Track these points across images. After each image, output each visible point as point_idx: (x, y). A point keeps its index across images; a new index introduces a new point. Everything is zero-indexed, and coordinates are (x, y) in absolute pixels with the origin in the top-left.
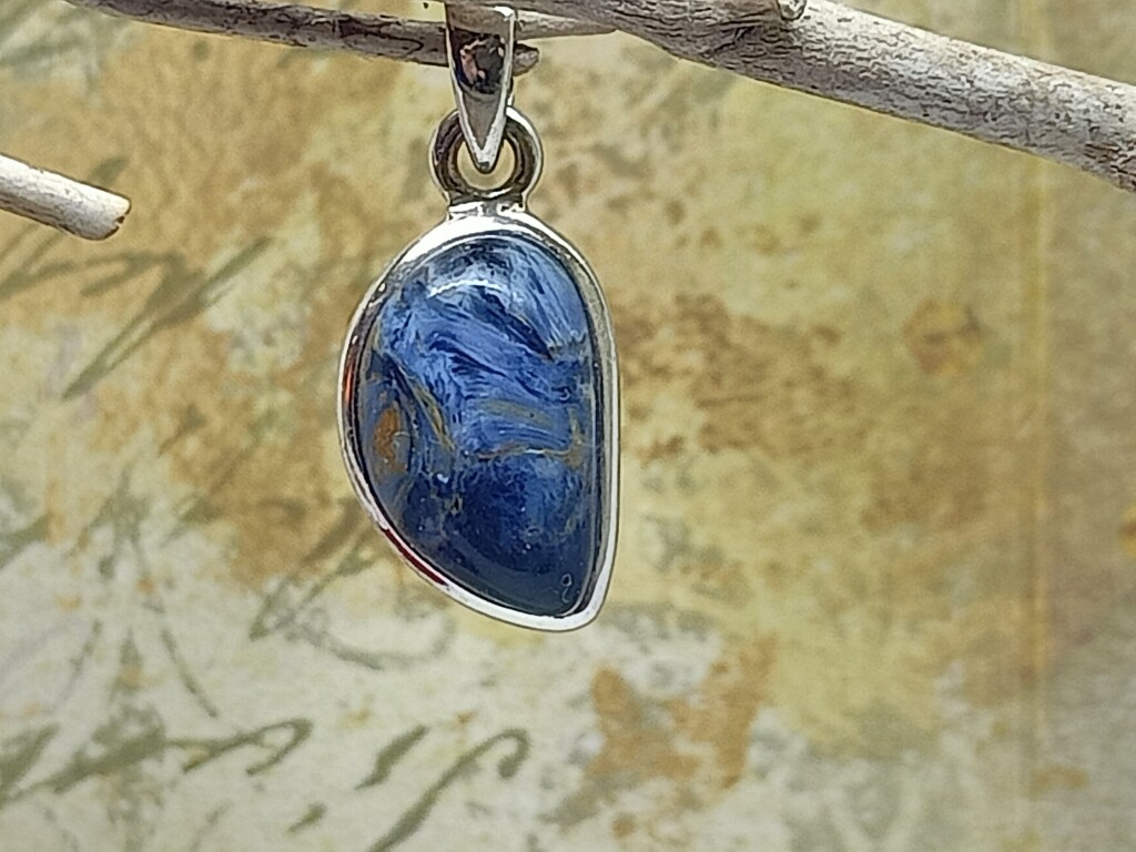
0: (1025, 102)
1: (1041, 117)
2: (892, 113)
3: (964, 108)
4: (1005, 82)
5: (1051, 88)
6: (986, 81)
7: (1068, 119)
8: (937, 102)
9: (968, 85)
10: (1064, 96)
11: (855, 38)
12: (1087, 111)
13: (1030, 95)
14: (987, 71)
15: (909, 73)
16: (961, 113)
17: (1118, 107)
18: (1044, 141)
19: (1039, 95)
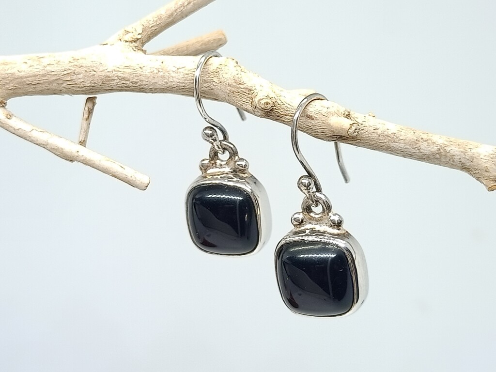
0: (438, 156)
4: (430, 148)
5: (447, 151)
6: (424, 150)
9: (418, 151)
11: (379, 136)
12: (460, 159)
13: (440, 154)
14: (425, 146)
15: (397, 147)
19: (443, 154)
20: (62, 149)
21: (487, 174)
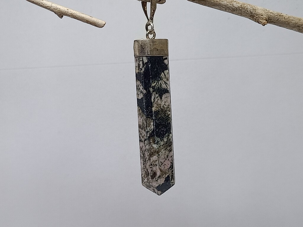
0: (241, 8)
1: (243, 11)
2: (221, 10)
3: (232, 9)
4: (237, 5)
5: (245, 6)
7: (247, 11)
8: (228, 8)
9: (232, 6)
10: (247, 8)
12: (250, 10)
14: (235, 4)
15: (223, 4)
16: (231, 10)
17: (255, 9)
18: (244, 14)
19: (243, 7)
20: (59, 9)
21: (262, 17)
